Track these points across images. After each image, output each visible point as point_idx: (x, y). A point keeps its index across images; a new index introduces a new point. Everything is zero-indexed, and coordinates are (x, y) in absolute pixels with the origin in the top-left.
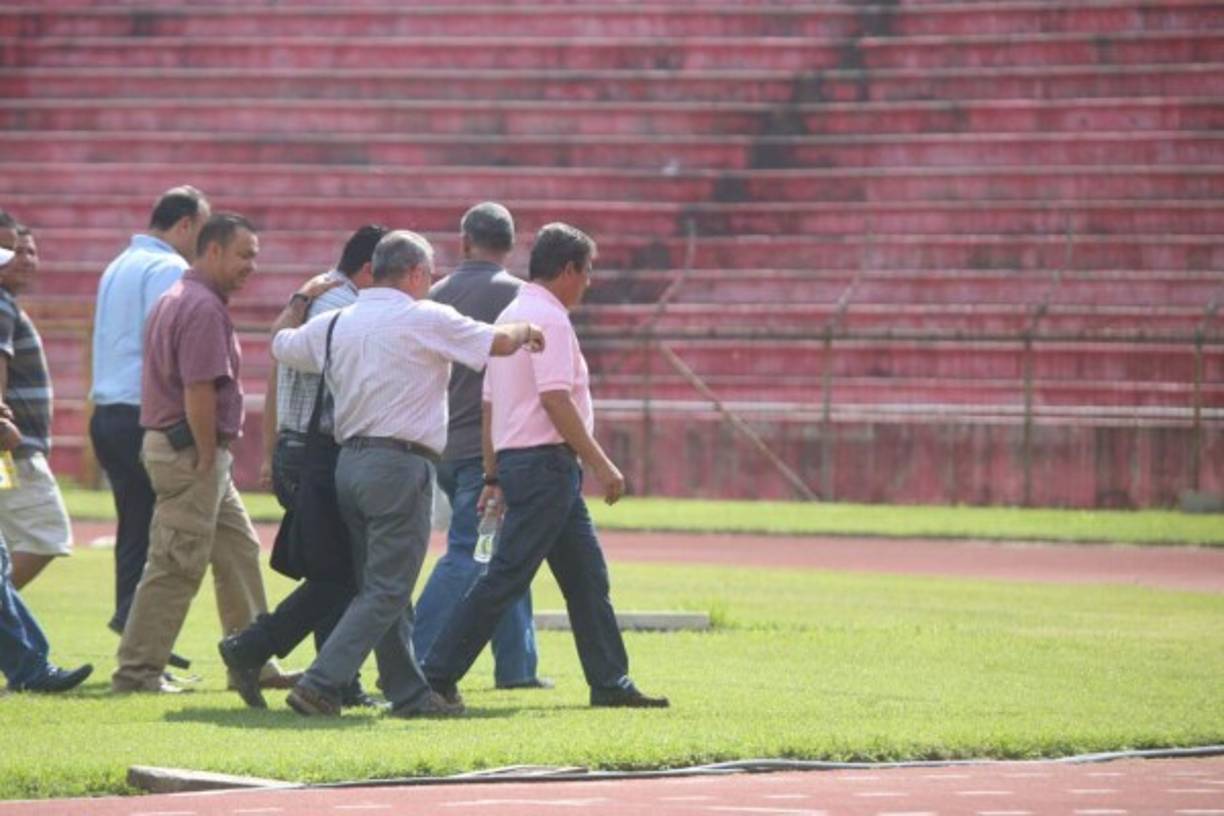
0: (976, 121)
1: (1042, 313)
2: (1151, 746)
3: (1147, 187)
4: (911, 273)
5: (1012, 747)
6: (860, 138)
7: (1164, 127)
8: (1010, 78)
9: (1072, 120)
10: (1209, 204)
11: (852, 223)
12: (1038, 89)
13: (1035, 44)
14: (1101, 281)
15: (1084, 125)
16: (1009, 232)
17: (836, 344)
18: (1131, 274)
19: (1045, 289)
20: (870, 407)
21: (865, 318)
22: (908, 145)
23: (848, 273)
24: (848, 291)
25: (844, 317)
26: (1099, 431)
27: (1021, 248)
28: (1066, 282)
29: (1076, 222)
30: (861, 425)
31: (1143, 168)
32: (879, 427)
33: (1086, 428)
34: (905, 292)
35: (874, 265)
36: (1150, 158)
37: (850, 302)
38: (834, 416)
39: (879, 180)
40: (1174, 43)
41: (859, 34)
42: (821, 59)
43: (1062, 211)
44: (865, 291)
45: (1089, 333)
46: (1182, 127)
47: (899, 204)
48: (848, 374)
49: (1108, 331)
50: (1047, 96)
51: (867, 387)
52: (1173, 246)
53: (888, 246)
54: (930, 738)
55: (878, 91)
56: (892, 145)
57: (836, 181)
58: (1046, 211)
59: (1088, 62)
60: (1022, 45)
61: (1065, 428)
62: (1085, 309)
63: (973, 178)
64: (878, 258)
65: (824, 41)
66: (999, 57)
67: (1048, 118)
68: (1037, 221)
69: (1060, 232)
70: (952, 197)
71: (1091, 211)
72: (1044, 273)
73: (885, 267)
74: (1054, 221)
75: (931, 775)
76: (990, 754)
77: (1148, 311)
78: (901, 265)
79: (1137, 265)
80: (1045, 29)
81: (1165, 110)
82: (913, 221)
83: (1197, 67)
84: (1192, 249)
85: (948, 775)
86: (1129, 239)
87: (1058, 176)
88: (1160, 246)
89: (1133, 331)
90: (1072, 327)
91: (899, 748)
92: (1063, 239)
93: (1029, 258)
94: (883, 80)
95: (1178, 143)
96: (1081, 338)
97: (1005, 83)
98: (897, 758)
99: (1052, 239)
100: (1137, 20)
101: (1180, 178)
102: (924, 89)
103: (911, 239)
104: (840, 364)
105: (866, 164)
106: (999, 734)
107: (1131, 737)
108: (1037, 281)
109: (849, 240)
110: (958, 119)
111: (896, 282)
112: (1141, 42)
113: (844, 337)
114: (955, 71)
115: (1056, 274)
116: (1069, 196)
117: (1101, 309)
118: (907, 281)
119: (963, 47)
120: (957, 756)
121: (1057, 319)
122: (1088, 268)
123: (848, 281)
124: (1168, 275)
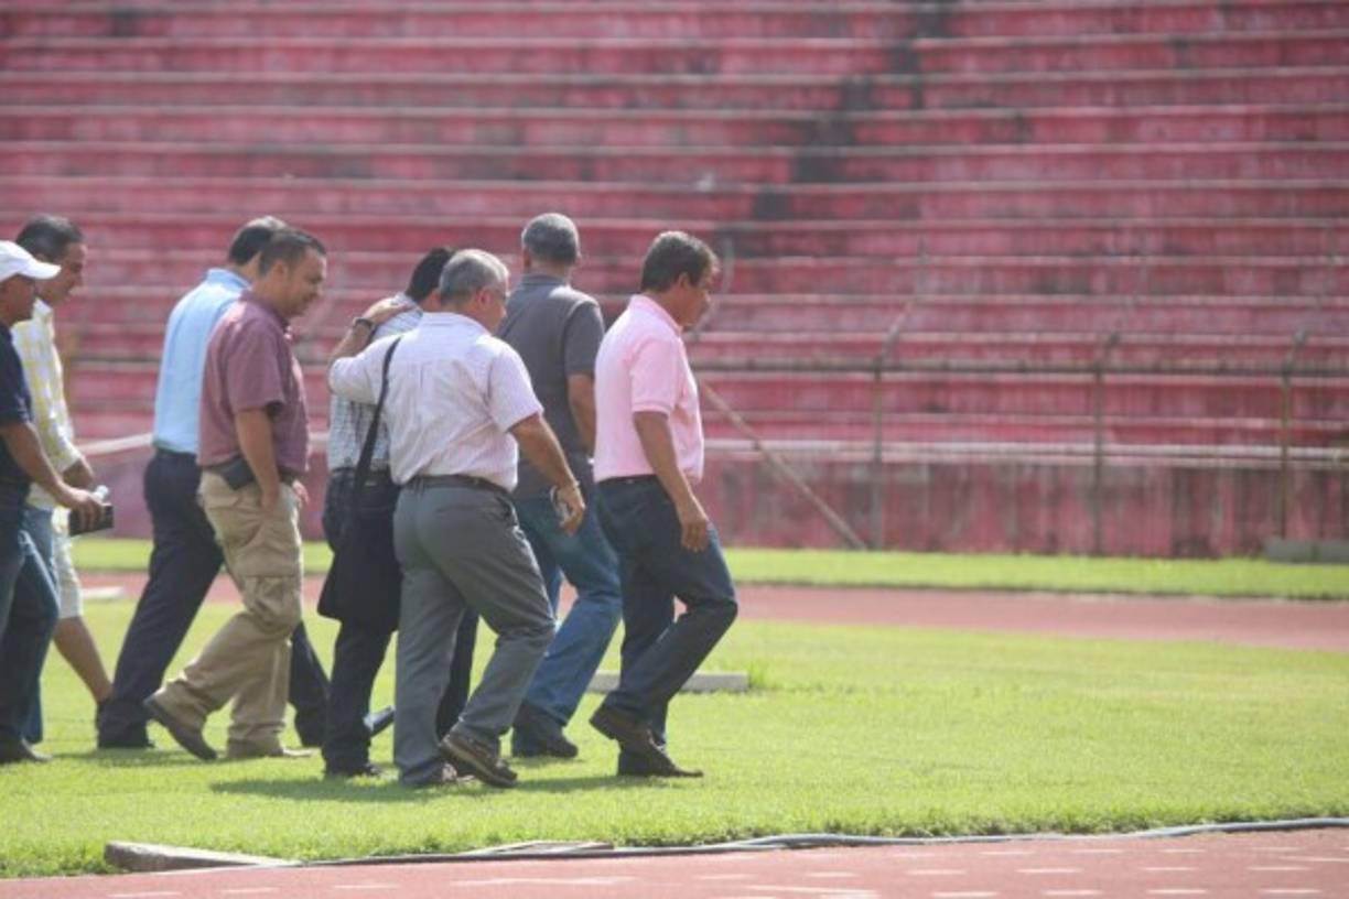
0: (1041, 131)
1: (1114, 343)
2: (1234, 819)
3: (1229, 204)
4: (970, 298)
5: (1081, 820)
6: (913, 150)
7: (1248, 138)
8: (1080, 84)
9: (1146, 130)
10: (1297, 222)
11: (907, 243)
12: (1109, 97)
13: (1106, 47)
14: (1178, 307)
15: (1160, 136)
16: (1076, 253)
17: (887, 376)
18: (1212, 300)
19: (1115, 316)
20: (925, 445)
21: (918, 348)
22: (967, 157)
23: (901, 298)
24: (901, 318)
25: (897, 346)
26: (1178, 472)
27: (1092, 271)
28: (1139, 307)
29: (1152, 241)
30: (915, 466)
31: (1223, 183)
32: (934, 468)
33: (1161, 469)
34: (963, 318)
35: (930, 290)
36: (1233, 172)
37: (904, 330)
38: (887, 457)
39: (935, 195)
40: (1259, 45)
41: (913, 35)
42: (870, 62)
43: (1136, 230)
44: (919, 318)
45: (1166, 364)
46: (1268, 138)
47: (958, 223)
48: (901, 409)
49: (1186, 362)
50: (1119, 103)
51: (921, 425)
52: (1260, 269)
53: (944, 269)
54: (989, 811)
55: (934, 98)
56: (948, 158)
57: (888, 198)
58: (1117, 231)
59: (1163, 66)
60: (1090, 47)
61: (1140, 470)
62: (1161, 338)
63: (1038, 193)
64: (934, 282)
65: (874, 42)
66: (1066, 60)
67: (1121, 127)
68: (1109, 240)
69: (1134, 253)
70: (1015, 215)
71: (1168, 231)
72: (1116, 299)
73: (942, 291)
74: (1127, 241)
75: (990, 851)
76: (1055, 827)
77: (1231, 340)
78: (959, 290)
79: (1219, 290)
80: (1118, 30)
81: (1248, 118)
82: (972, 241)
83: (1284, 71)
84: (1279, 272)
85: (1010, 851)
86: (1209, 261)
87: (1130, 193)
88: (1244, 268)
89: (1213, 362)
90: (1148, 358)
91: (956, 822)
92: (1137, 260)
93: (1100, 282)
94: (937, 86)
95: (1263, 156)
96: (1157, 370)
97: (1072, 90)
98: (954, 832)
99: (1125, 260)
100: (1218, 19)
101: (1266, 194)
102: (985, 95)
103: (970, 261)
104: (891, 398)
105: (921, 178)
106: (1065, 806)
107: (1211, 808)
108: (1111, 308)
109: (901, 262)
110: (1022, 128)
111: (954, 308)
112: (1223, 44)
113: (896, 368)
114: (1017, 76)
115: (1129, 300)
116: (1142, 213)
117: (1178, 338)
118: (966, 307)
119: (1027, 50)
120: (1020, 830)
121: (1130, 349)
122: (1165, 292)
123: (899, 307)
124: (1253, 300)
